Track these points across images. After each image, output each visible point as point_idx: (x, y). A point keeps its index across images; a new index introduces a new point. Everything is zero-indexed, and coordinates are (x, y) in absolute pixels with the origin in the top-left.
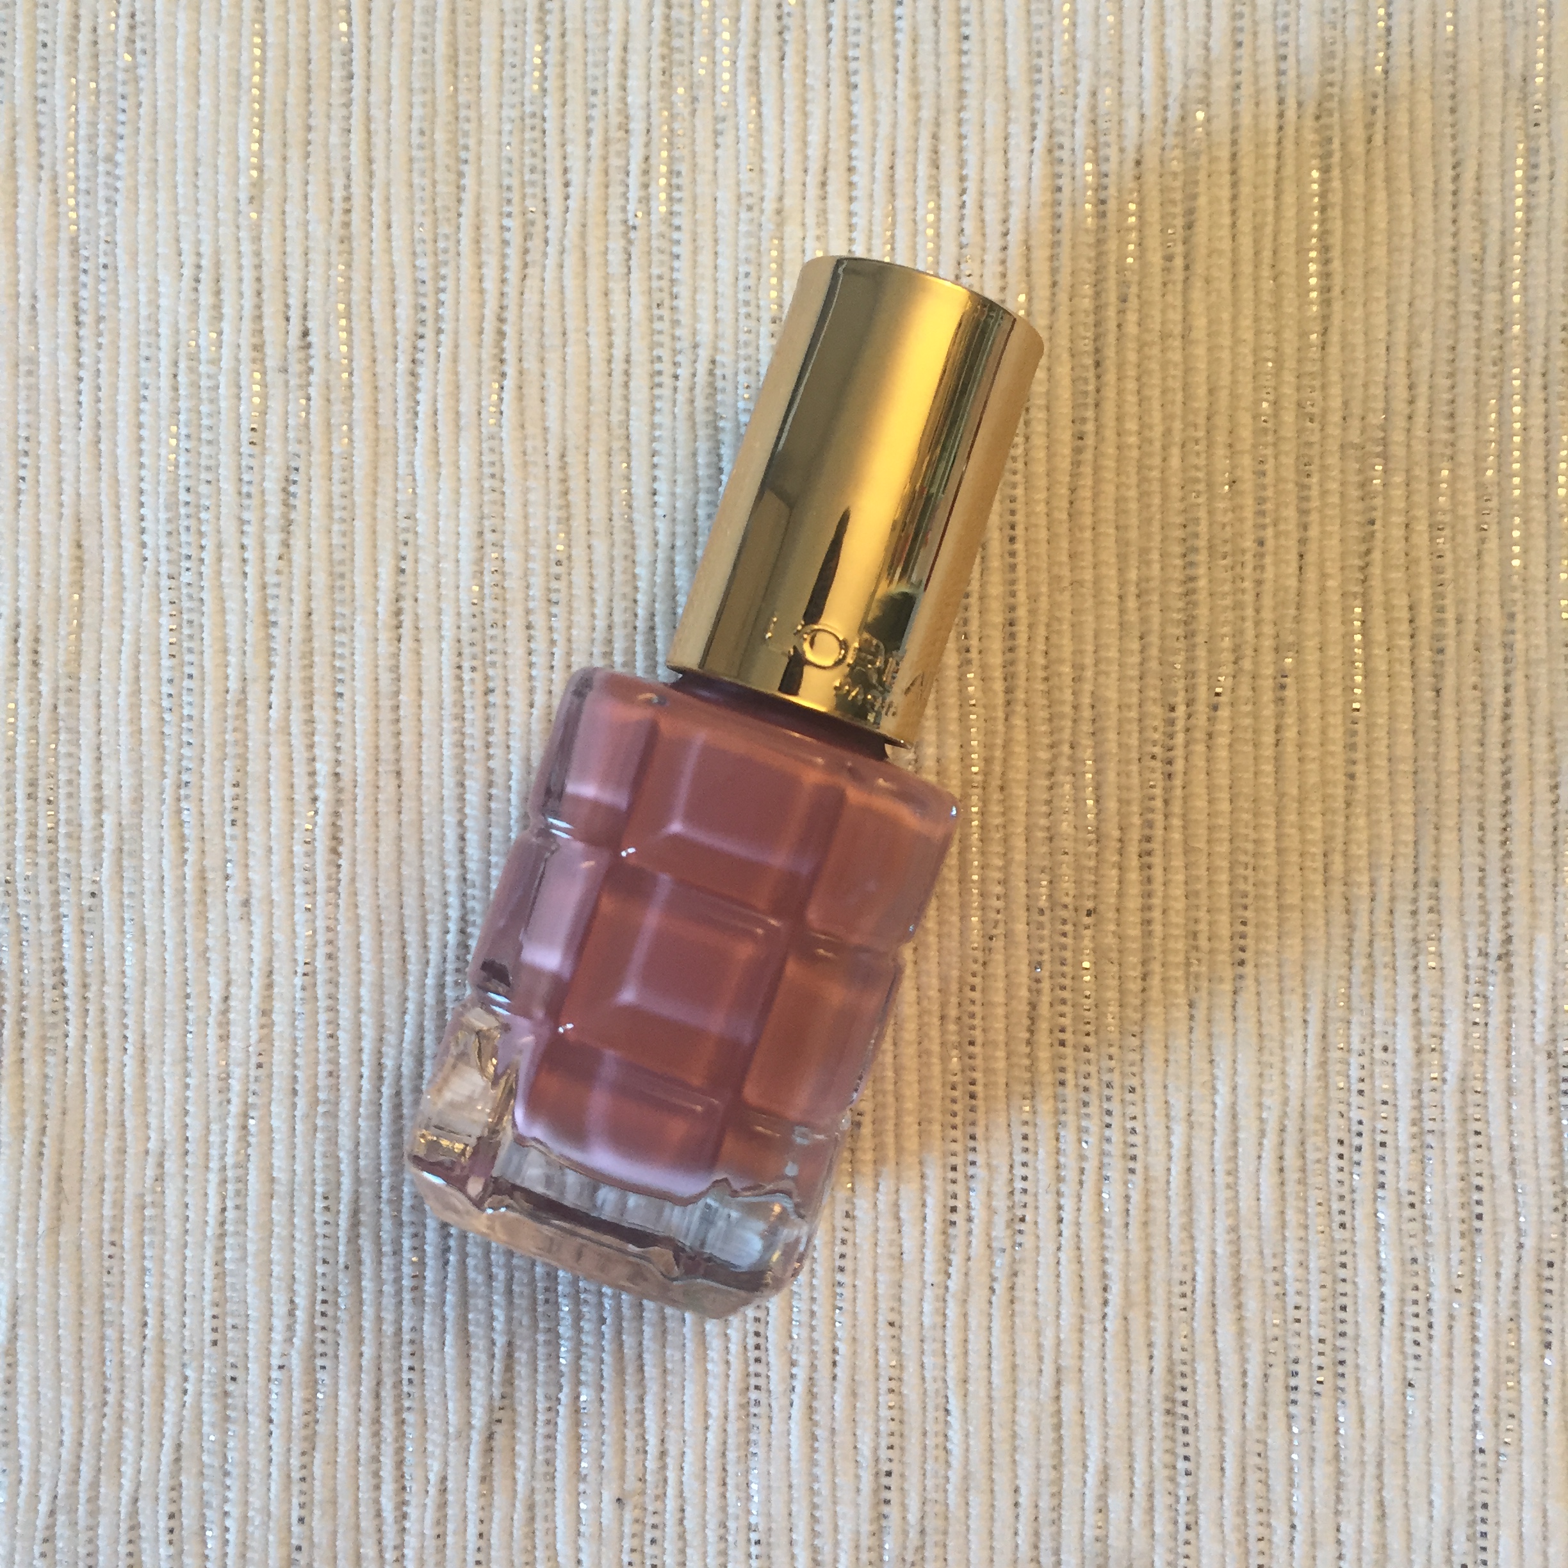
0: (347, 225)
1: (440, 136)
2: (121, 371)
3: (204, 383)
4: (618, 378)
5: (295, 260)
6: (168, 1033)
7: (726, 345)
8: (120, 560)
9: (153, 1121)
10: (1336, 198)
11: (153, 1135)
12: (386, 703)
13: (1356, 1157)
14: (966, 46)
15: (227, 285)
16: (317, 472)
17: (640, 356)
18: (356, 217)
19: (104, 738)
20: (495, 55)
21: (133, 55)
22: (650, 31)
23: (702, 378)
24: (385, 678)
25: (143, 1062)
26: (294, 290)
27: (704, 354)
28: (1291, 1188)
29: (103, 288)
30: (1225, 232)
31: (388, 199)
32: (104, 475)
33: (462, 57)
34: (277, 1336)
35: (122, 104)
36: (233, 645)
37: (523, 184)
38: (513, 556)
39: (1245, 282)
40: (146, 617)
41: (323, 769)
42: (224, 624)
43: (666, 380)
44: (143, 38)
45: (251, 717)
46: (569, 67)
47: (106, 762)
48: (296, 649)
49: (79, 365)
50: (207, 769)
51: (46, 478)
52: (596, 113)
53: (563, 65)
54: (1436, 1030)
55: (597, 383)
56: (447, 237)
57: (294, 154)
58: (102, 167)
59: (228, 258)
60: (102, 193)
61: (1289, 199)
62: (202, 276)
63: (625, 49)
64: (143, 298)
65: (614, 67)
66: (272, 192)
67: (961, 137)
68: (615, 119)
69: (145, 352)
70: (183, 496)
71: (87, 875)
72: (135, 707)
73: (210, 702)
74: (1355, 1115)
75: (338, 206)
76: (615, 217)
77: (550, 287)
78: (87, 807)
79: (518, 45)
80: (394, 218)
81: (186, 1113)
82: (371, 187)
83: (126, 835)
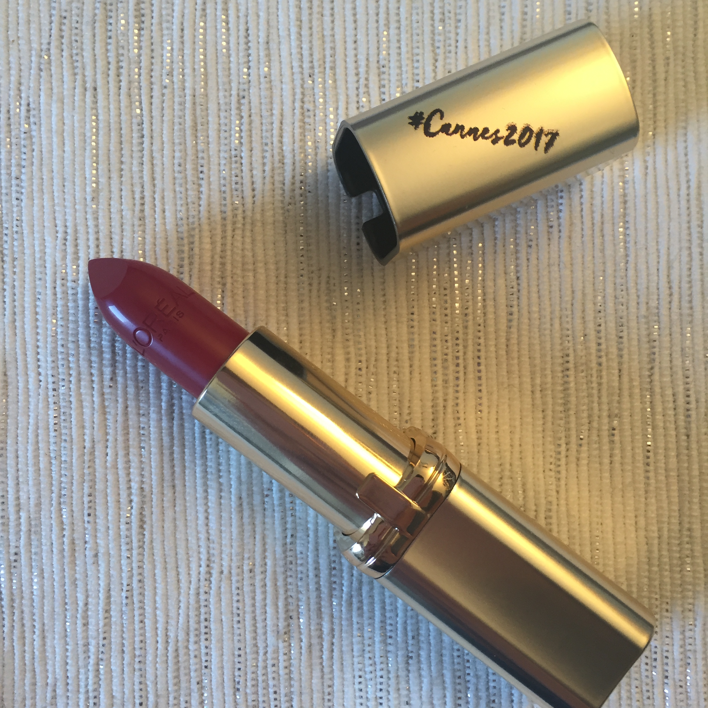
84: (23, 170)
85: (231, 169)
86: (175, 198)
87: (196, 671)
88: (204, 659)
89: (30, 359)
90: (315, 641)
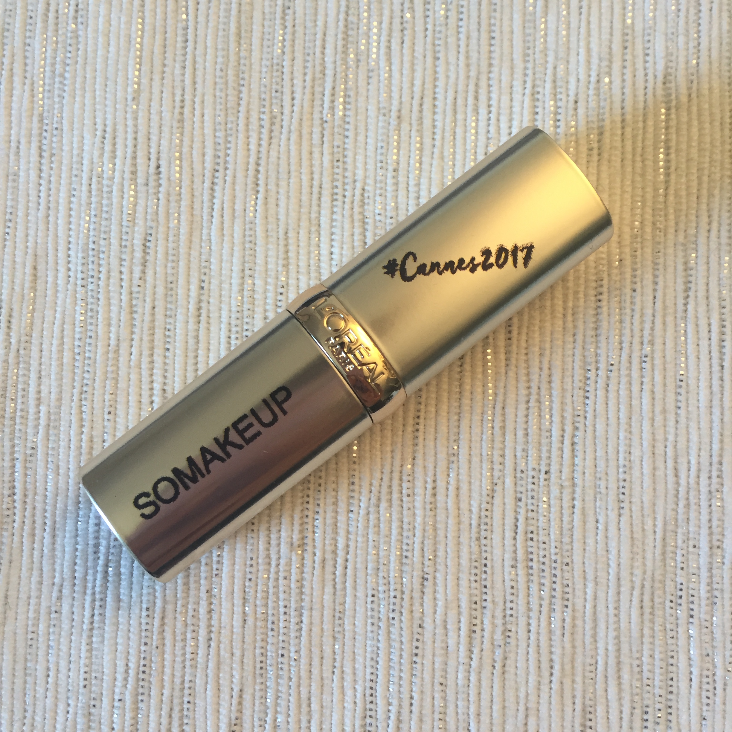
0: (182, 114)
1: (230, 72)
2: (62, 182)
3: (105, 189)
4: (315, 196)
5: (154, 130)
6: (68, 521)
7: (370, 181)
8: (56, 277)
9: (58, 568)
10: (673, 123)
11: (57, 575)
12: (191, 354)
13: (679, 601)
14: (493, 42)
15: (120, 141)
16: (161, 236)
17: (327, 185)
18: (186, 110)
19: (43, 367)
20: (259, 35)
21: (76, 24)
22: (337, 26)
23: (357, 198)
24: (191, 341)
25: (54, 536)
26: (154, 144)
27: (359, 185)
28: (647, 616)
29: (54, 139)
30: (618, 138)
31: (203, 102)
32: (51, 233)
33: (243, 34)
34: (119, 684)
35: (69, 48)
36: (114, 322)
37: (271, 98)
38: (259, 282)
39: (628, 163)
40: (68, 306)
41: (157, 386)
42: (109, 311)
43: (339, 197)
44: (82, 16)
45: (121, 359)
46: (297, 42)
47: (43, 380)
48: (146, 325)
49: (40, 177)
50: (96, 385)
51: (20, 234)
52: (309, 65)
53: (293, 41)
54: (719, 537)
55: (305, 198)
56: (232, 122)
57: (157, 77)
58: (57, 80)
59: (120, 128)
60: (56, 92)
61: (650, 123)
62: (107, 136)
63: (325, 35)
64: (75, 145)
65: (319, 43)
66: (144, 96)
67: (489, 86)
68: (318, 68)
69: (75, 172)
70: (91, 246)
71: (30, 438)
72: (61, 351)
73: (100, 351)
74: (679, 580)
75: (178, 104)
76: (316, 116)
77: (283, 149)
78: (32, 402)
79: (271, 30)
80: (206, 111)
81: (75, 564)
82: (195, 96)
83: (52, 417)
84: (67, 68)
85: (272, 77)
86: (215, 103)
87: (206, 578)
88: (215, 566)
89: (61, 255)
90: (329, 556)
